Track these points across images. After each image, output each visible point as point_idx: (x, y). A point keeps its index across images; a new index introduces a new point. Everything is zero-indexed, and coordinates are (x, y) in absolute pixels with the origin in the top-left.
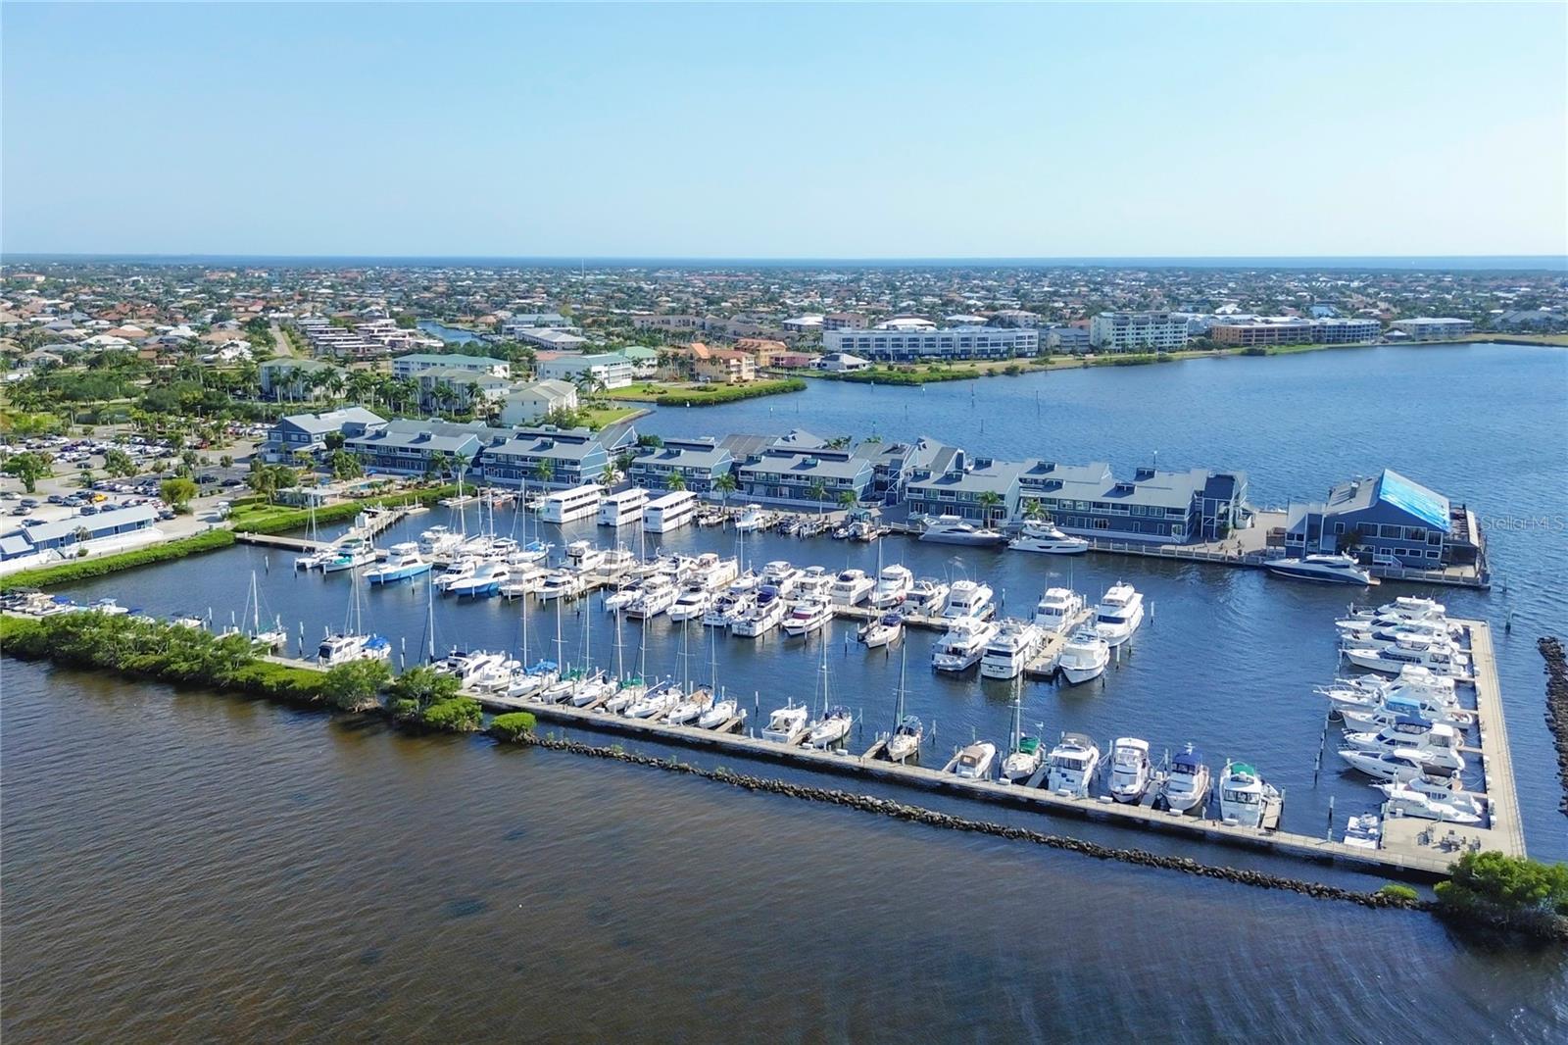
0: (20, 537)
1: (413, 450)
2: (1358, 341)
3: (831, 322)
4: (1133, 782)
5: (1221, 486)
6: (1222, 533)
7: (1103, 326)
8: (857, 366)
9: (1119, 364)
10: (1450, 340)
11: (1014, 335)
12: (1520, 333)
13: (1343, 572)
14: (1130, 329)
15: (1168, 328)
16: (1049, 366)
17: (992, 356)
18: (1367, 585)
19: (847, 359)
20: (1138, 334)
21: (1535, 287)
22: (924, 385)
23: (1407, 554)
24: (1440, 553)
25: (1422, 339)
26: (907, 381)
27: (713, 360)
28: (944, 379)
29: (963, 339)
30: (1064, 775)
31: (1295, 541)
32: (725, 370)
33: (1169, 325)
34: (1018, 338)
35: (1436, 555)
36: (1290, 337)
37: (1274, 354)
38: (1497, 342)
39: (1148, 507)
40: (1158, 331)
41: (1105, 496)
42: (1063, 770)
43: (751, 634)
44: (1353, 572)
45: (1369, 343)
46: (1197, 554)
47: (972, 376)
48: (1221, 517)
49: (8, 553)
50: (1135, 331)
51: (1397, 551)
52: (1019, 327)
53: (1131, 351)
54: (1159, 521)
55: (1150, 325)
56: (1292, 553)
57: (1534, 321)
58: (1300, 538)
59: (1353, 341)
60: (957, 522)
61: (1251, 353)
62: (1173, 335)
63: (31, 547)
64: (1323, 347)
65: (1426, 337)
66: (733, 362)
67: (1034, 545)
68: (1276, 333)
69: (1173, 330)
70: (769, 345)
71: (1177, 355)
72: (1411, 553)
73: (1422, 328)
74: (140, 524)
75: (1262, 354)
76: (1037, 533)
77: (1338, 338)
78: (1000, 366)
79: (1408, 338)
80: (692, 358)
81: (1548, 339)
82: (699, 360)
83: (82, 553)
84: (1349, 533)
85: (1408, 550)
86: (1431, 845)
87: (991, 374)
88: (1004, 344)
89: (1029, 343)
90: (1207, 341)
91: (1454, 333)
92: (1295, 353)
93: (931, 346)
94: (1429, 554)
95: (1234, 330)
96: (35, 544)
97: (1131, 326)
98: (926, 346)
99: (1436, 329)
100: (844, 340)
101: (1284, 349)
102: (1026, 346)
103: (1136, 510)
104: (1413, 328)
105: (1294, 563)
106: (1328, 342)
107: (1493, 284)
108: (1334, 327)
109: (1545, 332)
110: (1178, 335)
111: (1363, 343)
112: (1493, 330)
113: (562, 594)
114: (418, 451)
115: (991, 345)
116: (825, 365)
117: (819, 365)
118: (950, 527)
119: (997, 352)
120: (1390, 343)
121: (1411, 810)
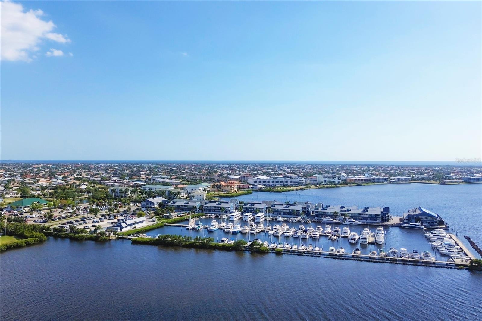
0: (124, 223)
1: (185, 206)
2: (383, 182)
3: (243, 177)
4: (406, 255)
5: (386, 210)
6: (388, 220)
7: (320, 178)
8: (262, 188)
9: (327, 188)
10: (406, 182)
11: (299, 180)
12: (422, 181)
13: (418, 226)
14: (327, 179)
15: (336, 179)
16: (310, 188)
17: (294, 186)
18: (424, 229)
19: (259, 186)
20: (329, 180)
21: (419, 169)
22: (282, 192)
23: (430, 223)
24: (437, 222)
25: (399, 182)
26: (278, 191)
27: (227, 186)
28: (286, 191)
29: (286, 181)
30: (393, 255)
31: (406, 221)
32: (230, 189)
33: (337, 178)
34: (300, 181)
35: (436, 223)
36: (367, 181)
37: (364, 186)
38: (417, 183)
39: (372, 214)
40: (334, 180)
41: (362, 212)
42: (393, 254)
43: (306, 238)
44: (421, 226)
45: (386, 183)
46: (385, 224)
47: (293, 190)
48: (387, 216)
49: (124, 227)
50: (328, 179)
51: (428, 222)
52: (292, 178)
53: (328, 185)
54: (374, 218)
55: (332, 178)
56: (406, 223)
57: (425, 178)
58: (407, 220)
59: (382, 182)
60: (330, 218)
61: (358, 185)
62: (338, 181)
63: (127, 226)
64: (375, 184)
65: (400, 181)
66: (232, 186)
67: (349, 223)
68: (363, 180)
69: (338, 179)
70: (236, 182)
71: (340, 186)
72: (431, 223)
73: (399, 179)
74: (142, 222)
75: (361, 185)
76: (349, 220)
77: (379, 182)
78: (299, 188)
79: (395, 182)
80: (221, 185)
81: (430, 182)
82: (223, 186)
83: (135, 227)
84: (417, 219)
85: (430, 222)
86: (463, 262)
87: (297, 190)
88: (296, 183)
89: (303, 182)
90: (345, 182)
91: (406, 180)
92: (369, 185)
93: (278, 183)
94: (435, 223)
95: (353, 179)
96: (127, 225)
97: (327, 178)
98: (276, 183)
99: (402, 180)
100: (255, 181)
101: (366, 184)
102: (302, 183)
103: (369, 215)
104: (397, 179)
105: (408, 225)
106: (376, 183)
107: (407, 169)
108: (377, 179)
109: (428, 180)
110: (339, 181)
111: (385, 183)
112: (415, 180)
113: (255, 232)
114: (186, 206)
115: (293, 183)
116: (253, 187)
117: (251, 187)
118: (328, 220)
119: (294, 184)
120: (392, 183)
121: (457, 258)
